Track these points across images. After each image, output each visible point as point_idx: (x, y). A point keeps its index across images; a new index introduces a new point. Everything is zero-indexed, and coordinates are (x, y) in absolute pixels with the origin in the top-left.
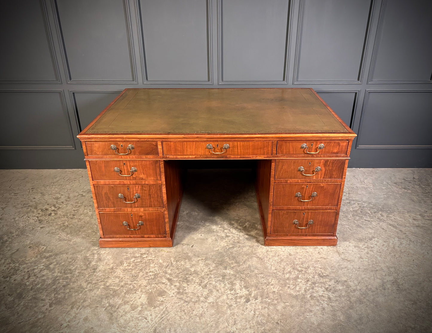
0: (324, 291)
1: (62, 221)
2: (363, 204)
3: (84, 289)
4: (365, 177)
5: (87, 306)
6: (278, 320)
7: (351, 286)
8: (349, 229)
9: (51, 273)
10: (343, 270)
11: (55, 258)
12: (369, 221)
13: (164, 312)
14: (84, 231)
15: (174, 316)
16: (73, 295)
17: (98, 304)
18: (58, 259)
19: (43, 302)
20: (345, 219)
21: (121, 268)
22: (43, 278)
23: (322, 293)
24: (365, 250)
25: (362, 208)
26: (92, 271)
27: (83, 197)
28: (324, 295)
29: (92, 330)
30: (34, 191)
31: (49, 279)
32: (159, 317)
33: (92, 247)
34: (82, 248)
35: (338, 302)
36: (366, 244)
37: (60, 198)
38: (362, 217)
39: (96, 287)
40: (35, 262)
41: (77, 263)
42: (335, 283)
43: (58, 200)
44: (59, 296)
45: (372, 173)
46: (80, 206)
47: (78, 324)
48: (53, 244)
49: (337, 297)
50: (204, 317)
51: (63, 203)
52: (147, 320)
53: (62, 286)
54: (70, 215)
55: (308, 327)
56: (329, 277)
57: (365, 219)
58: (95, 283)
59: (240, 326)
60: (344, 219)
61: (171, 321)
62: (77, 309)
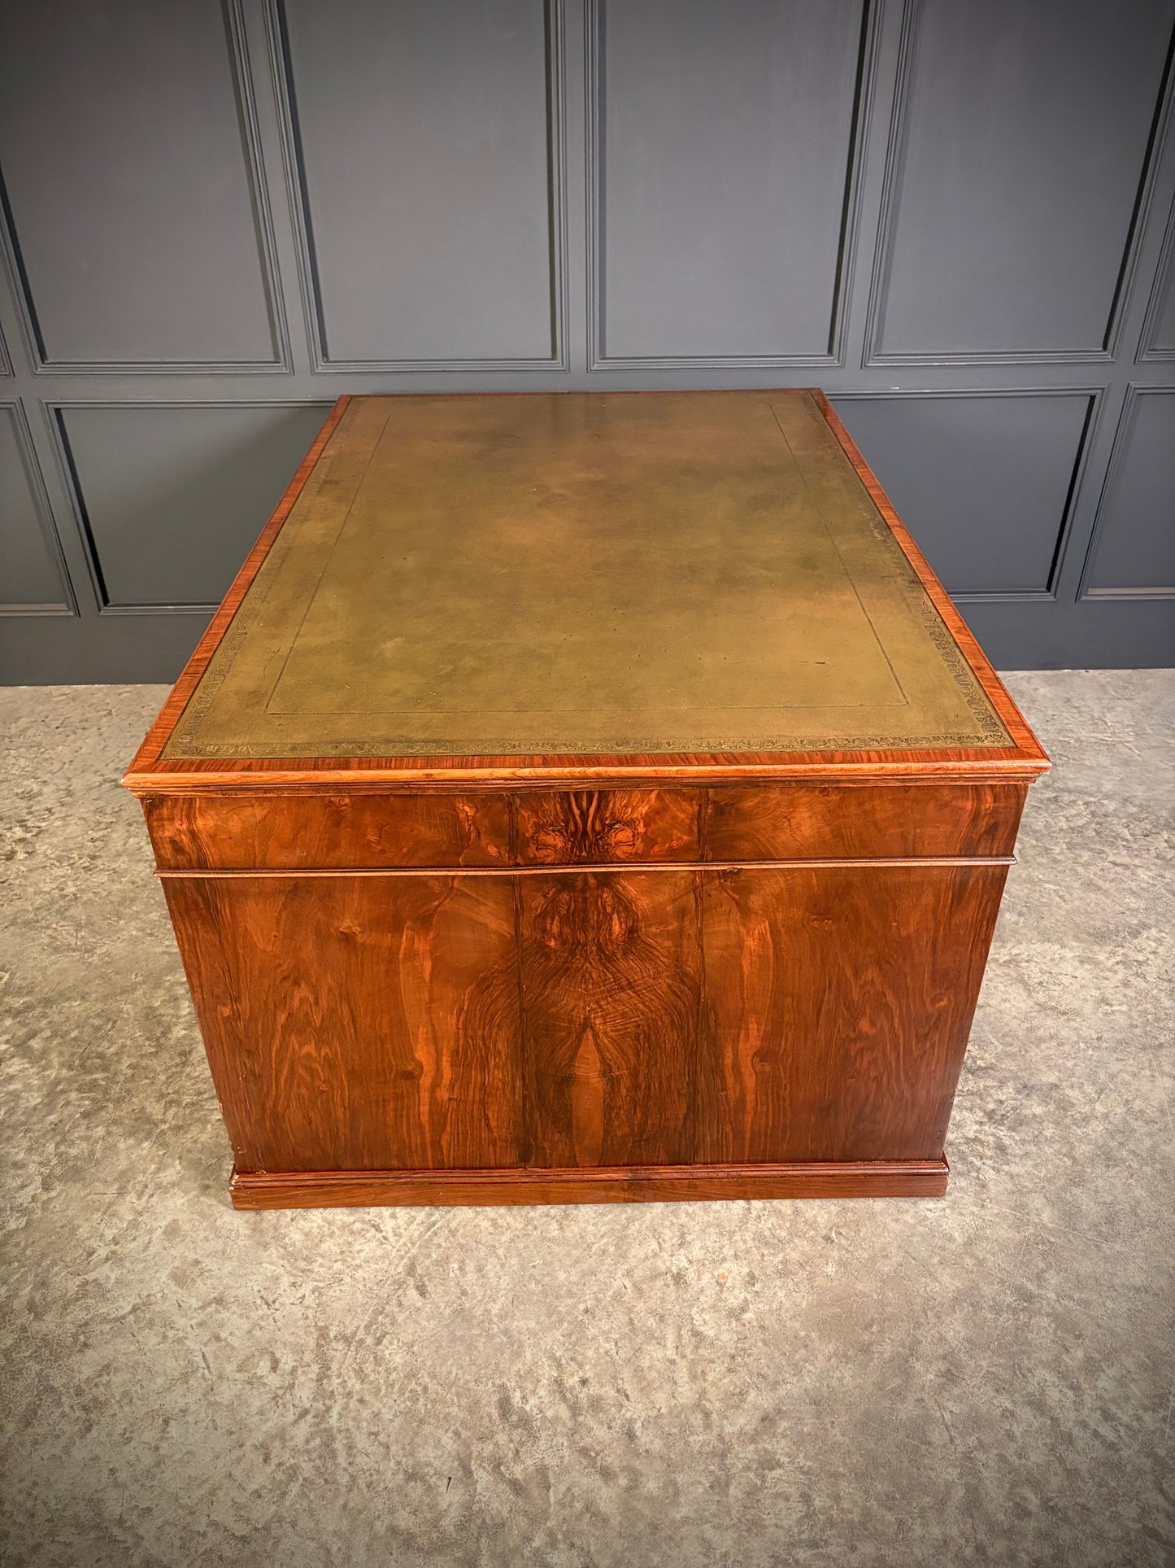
0: (981, 1123)
1: (55, 879)
2: (1103, 805)
3: (156, 1125)
4: (1105, 702)
5: (174, 1185)
6: (831, 1229)
7: (1073, 1105)
8: (1057, 898)
9: (34, 1070)
10: (1043, 1046)
11: (45, 1016)
12: (1126, 867)
14: (135, 916)
15: (473, 1219)
16: (122, 1146)
17: (208, 1178)
18: (56, 1018)
19: (19, 1172)
20: (1044, 861)
22: (12, 1088)
23: (976, 1132)
24: (1115, 972)
25: (1099, 818)
26: (178, 1060)
27: (119, 790)
28: (982, 1137)
29: (197, 1271)
31: (31, 1091)
32: (422, 1223)
33: (166, 975)
34: (133, 977)
35: (1030, 1163)
36: (1121, 951)
37: (40, 794)
38: (1103, 852)
39: (196, 1115)
41: (121, 1030)
42: (1019, 1092)
43: (31, 802)
44: (73, 1152)
45: (1131, 687)
46: (111, 823)
47: (146, 1248)
48: (31, 963)
49: (1029, 1142)
50: (576, 1221)
51: (53, 814)
52: (381, 1231)
53: (78, 1115)
54: (81, 858)
55: (932, 1252)
56: (997, 1074)
57: (1111, 858)
58: (193, 1104)
59: (703, 1252)
60: (1039, 859)
61: (464, 1236)
62: (140, 1196)
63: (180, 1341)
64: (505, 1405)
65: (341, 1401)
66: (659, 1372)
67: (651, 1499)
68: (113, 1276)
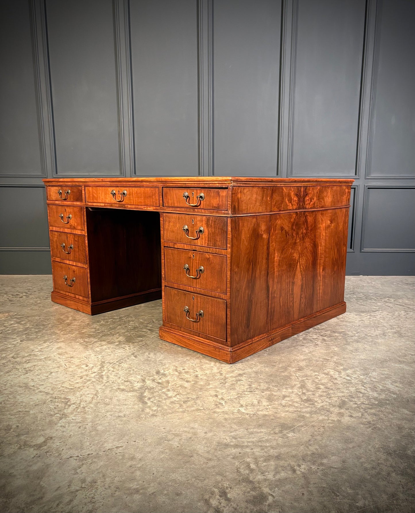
1: (35, 300)
3: (58, 334)
4: (373, 280)
5: (61, 342)
7: (348, 334)
9: (22, 326)
11: (26, 319)
12: (374, 303)
13: (143, 345)
15: (154, 347)
16: (46, 336)
18: (30, 319)
19: (14, 339)
21: (98, 324)
22: (14, 328)
24: (366, 317)
26: (67, 325)
29: (66, 353)
30: (5, 285)
31: (20, 329)
32: (138, 347)
34: (55, 314)
36: (369, 314)
37: (32, 289)
38: (367, 300)
40: (5, 321)
41: (50, 321)
42: (331, 332)
43: (29, 290)
44: (31, 337)
45: (381, 278)
47: (51, 350)
48: (24, 312)
49: (333, 339)
52: (125, 349)
53: (34, 332)
56: (325, 330)
57: (369, 301)
62: (50, 343)
63: (58, 362)
64: (158, 373)
65: (106, 371)
66: (208, 368)
67: (201, 385)
68: (39, 354)
